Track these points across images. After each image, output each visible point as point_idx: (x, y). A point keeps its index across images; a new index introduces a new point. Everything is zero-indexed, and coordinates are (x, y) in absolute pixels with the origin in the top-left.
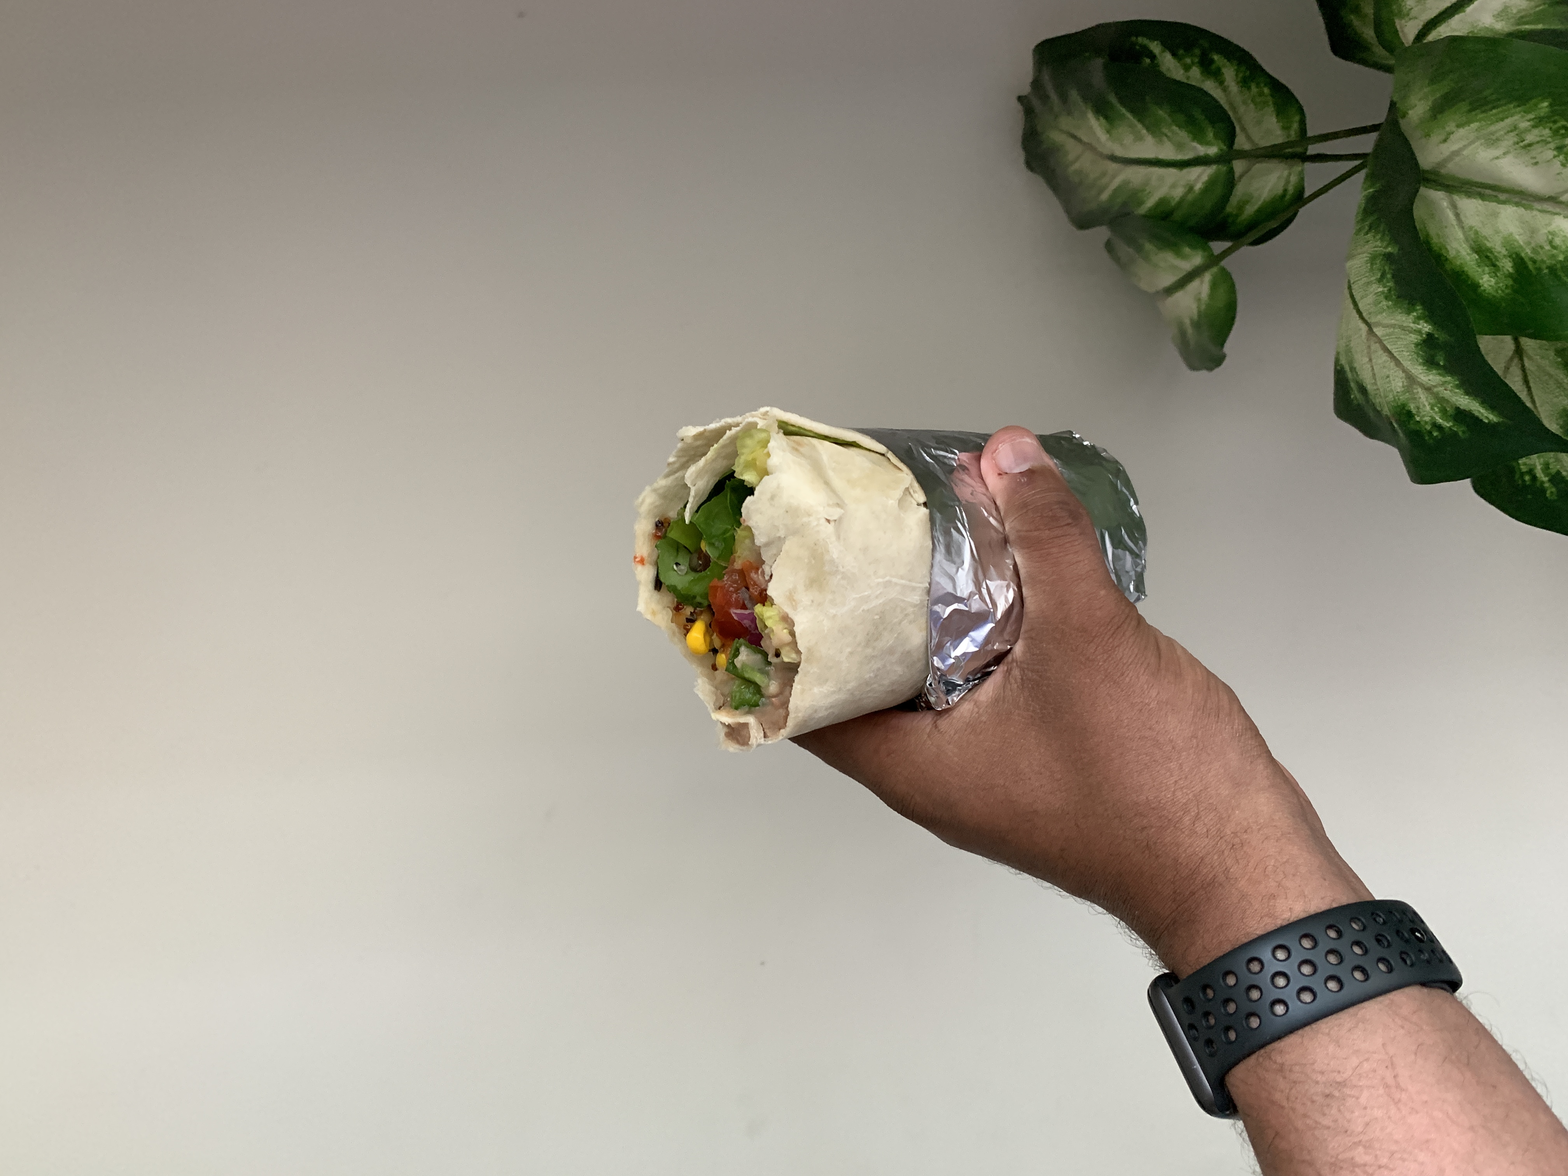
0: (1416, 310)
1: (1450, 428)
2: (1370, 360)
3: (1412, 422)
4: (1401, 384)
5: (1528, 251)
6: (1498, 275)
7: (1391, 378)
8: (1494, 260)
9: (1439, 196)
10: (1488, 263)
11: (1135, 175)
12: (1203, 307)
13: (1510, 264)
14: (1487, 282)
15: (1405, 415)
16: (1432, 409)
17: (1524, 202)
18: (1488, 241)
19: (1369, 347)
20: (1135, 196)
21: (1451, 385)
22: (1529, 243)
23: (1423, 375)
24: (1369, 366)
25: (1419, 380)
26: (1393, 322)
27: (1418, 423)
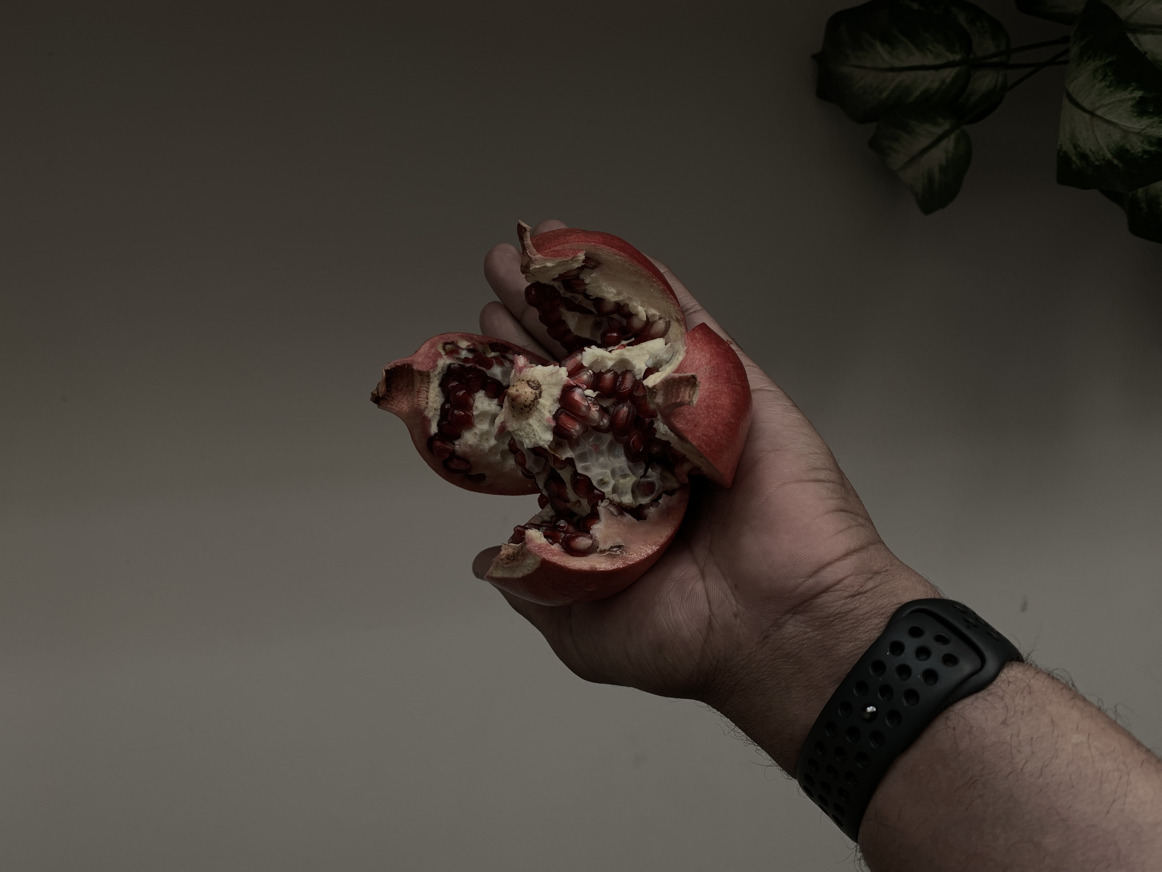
0: (1132, 86)
3: (1129, 155)
4: (1119, 136)
11: (907, 77)
12: (949, 156)
15: (1123, 152)
16: (1142, 143)
19: (1092, 125)
20: (906, 91)
21: (1157, 122)
23: (1136, 124)
24: (1093, 135)
25: (1131, 130)
26: (1114, 100)
27: (1133, 154)
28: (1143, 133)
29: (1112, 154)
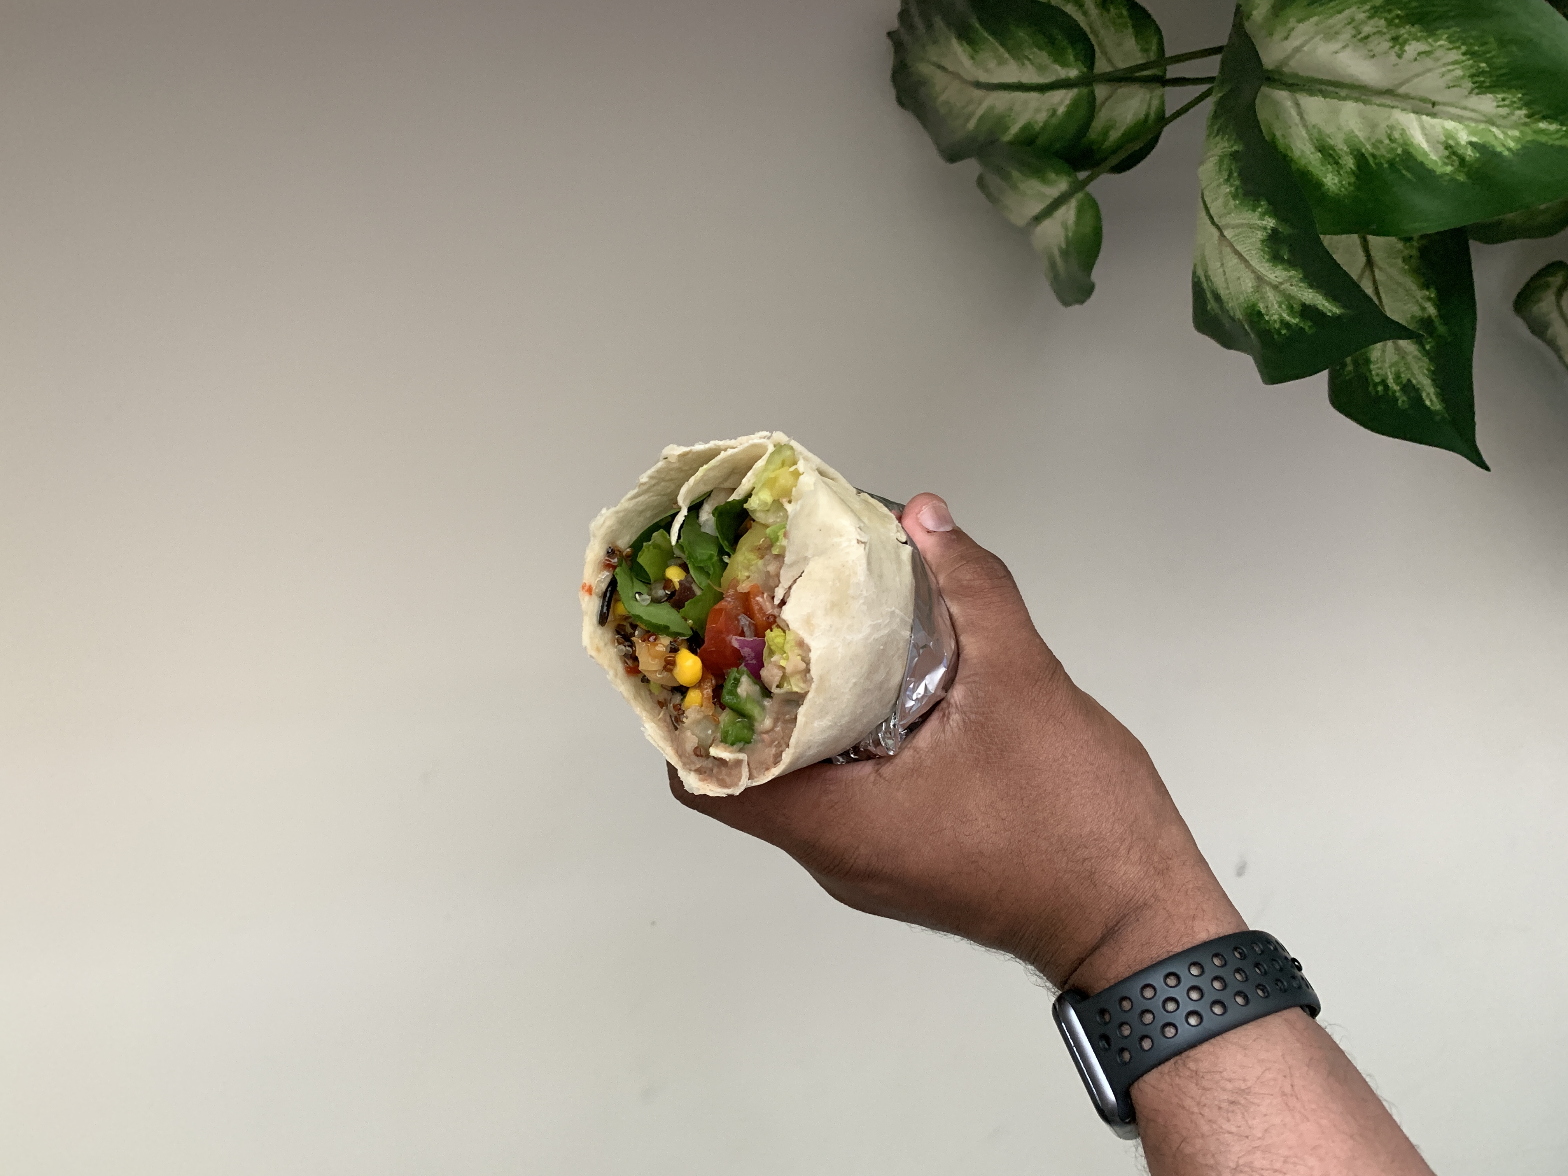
0: (1261, 206)
1: (1296, 325)
2: (1222, 265)
3: (1262, 322)
4: (1250, 285)
5: (1369, 147)
6: (1341, 172)
7: (1242, 279)
8: (1337, 158)
9: (1282, 96)
10: (1331, 160)
11: (999, 101)
12: (1070, 235)
13: (1352, 161)
14: (1331, 181)
15: (1255, 315)
16: (1280, 307)
17: (1364, 97)
18: (1330, 138)
19: (1221, 252)
20: (1000, 123)
21: (1296, 279)
22: (1369, 138)
23: (1270, 272)
24: (1221, 270)
25: (1266, 278)
28: (1280, 288)
29: (1242, 312)
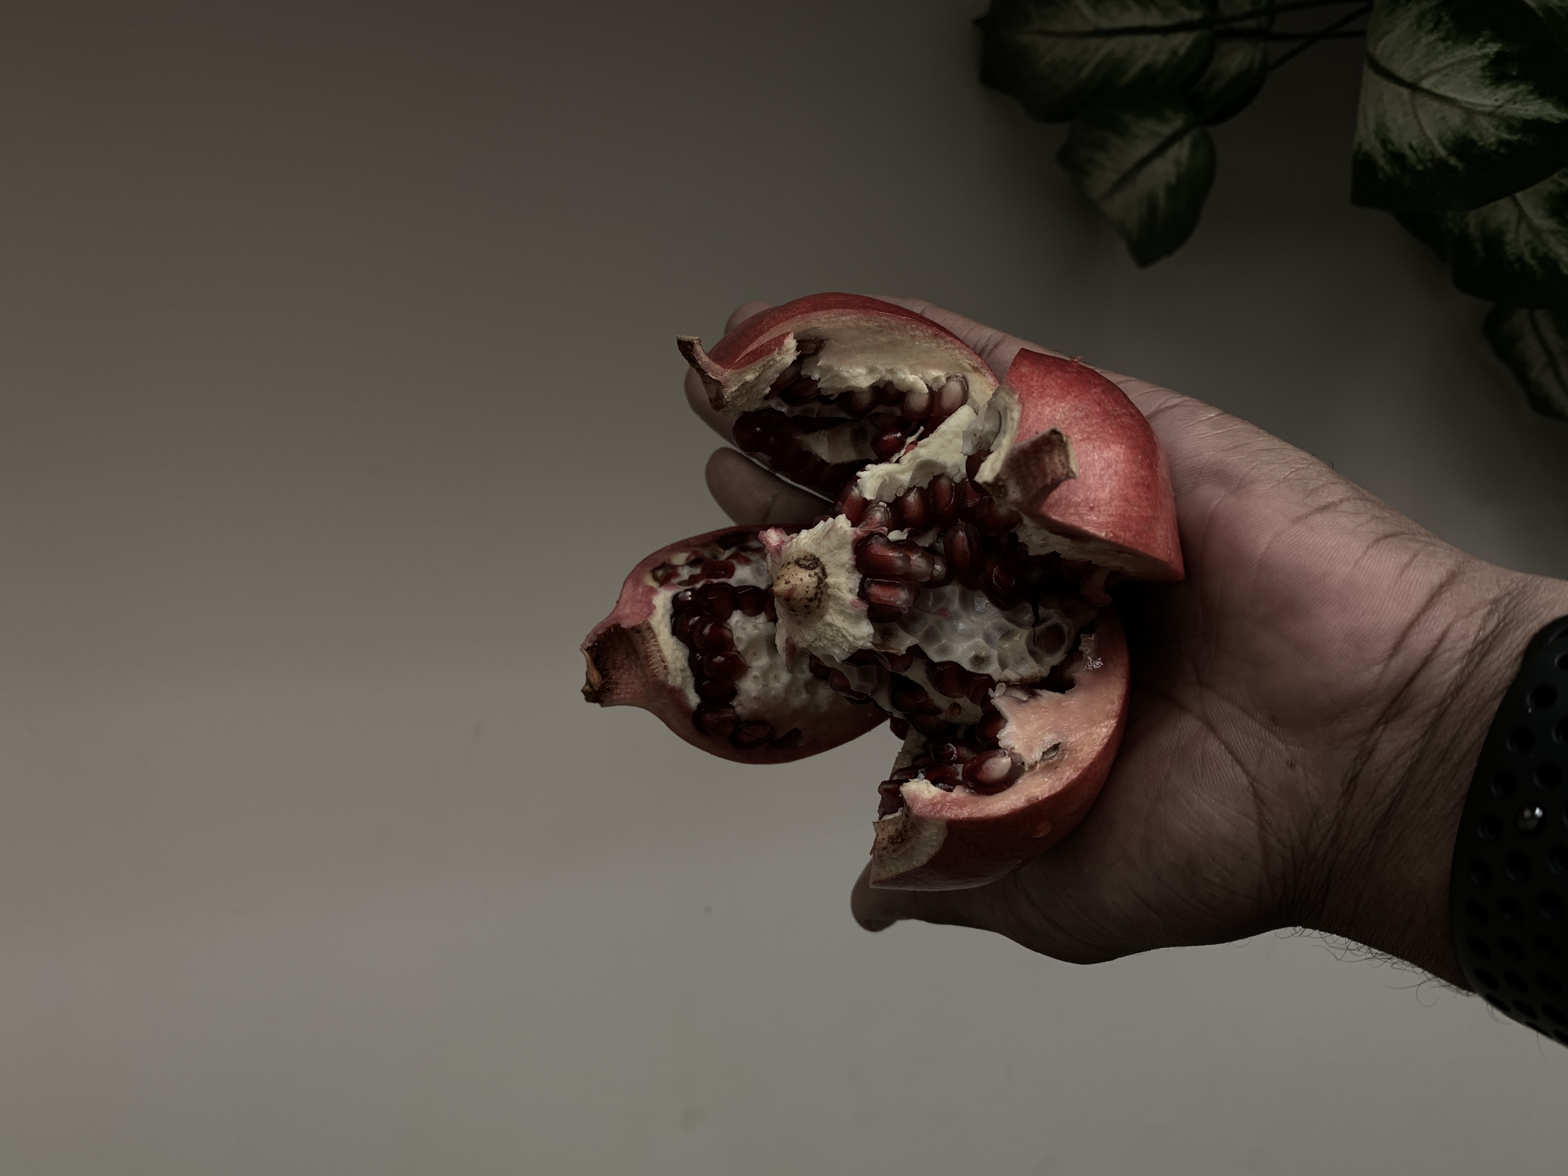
0: (1482, 36)
1: (1519, 140)
2: (1416, 116)
4: (1458, 120)
7: (1445, 119)
11: (1120, 45)
12: (1182, 170)
15: (1465, 146)
16: (1497, 130)
19: (1412, 107)
21: (1523, 94)
23: (1487, 98)
24: (1415, 122)
25: (1480, 109)
26: (1451, 61)
27: (1483, 146)
28: (1499, 112)
29: (1446, 148)
